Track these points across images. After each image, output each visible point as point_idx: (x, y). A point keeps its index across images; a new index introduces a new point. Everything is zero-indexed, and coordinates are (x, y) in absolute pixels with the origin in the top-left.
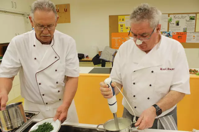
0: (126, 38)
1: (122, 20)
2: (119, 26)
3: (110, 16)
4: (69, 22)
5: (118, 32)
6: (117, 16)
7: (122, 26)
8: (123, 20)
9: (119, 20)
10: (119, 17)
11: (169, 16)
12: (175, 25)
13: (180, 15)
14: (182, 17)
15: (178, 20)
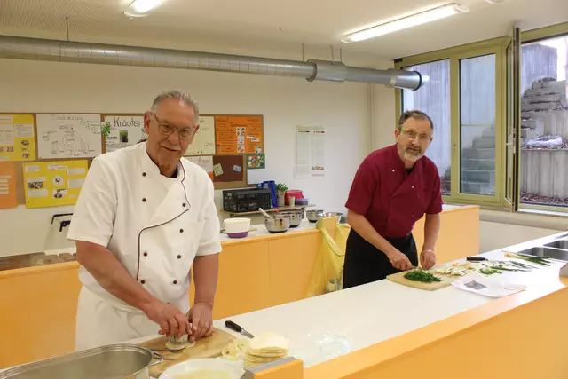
11: (103, 120)
12: (118, 141)
13: (128, 119)
14: (133, 123)
15: (123, 128)
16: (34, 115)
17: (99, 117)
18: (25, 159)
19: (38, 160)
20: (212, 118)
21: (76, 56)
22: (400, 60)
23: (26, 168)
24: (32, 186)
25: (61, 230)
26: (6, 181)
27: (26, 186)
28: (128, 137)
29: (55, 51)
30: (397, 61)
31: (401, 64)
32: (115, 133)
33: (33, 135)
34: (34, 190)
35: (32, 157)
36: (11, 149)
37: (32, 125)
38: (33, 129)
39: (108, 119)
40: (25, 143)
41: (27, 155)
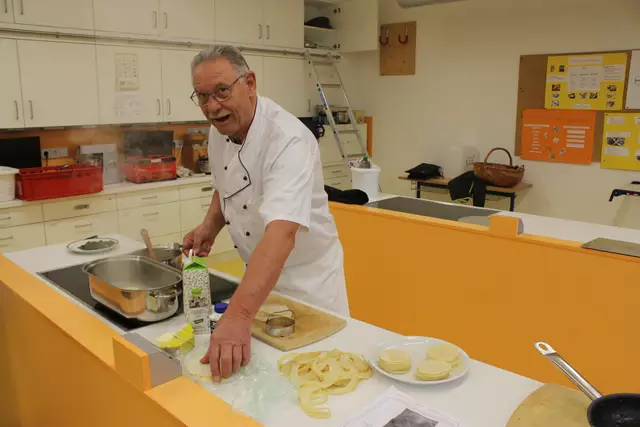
0: (565, 127)
1: (557, 68)
2: (549, 88)
3: (522, 58)
4: (412, 72)
5: (542, 107)
6: (544, 58)
7: (556, 88)
8: (562, 70)
9: (549, 69)
10: (551, 61)
16: (629, 53)
18: (609, 108)
19: (625, 110)
23: (608, 119)
24: (611, 142)
25: (611, 200)
26: (584, 132)
27: (605, 141)
33: (623, 79)
34: (612, 147)
35: (618, 106)
36: (594, 96)
37: (624, 67)
38: (624, 70)
40: (612, 89)
41: (612, 104)
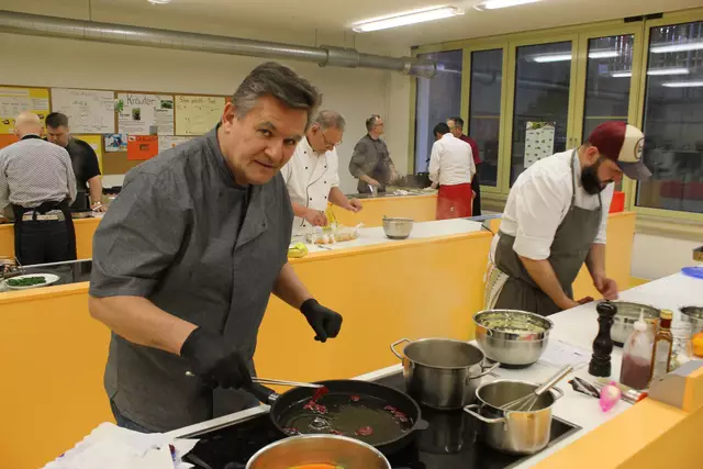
11: (116, 97)
12: (131, 118)
13: (141, 97)
14: (146, 102)
15: (136, 106)
16: (49, 89)
17: (112, 94)
20: (223, 99)
21: (99, 36)
22: (417, 47)
28: (141, 116)
29: (79, 29)
30: (414, 48)
31: (417, 52)
32: (128, 110)
33: (48, 109)
37: (47, 99)
38: (48, 103)
39: (121, 96)
